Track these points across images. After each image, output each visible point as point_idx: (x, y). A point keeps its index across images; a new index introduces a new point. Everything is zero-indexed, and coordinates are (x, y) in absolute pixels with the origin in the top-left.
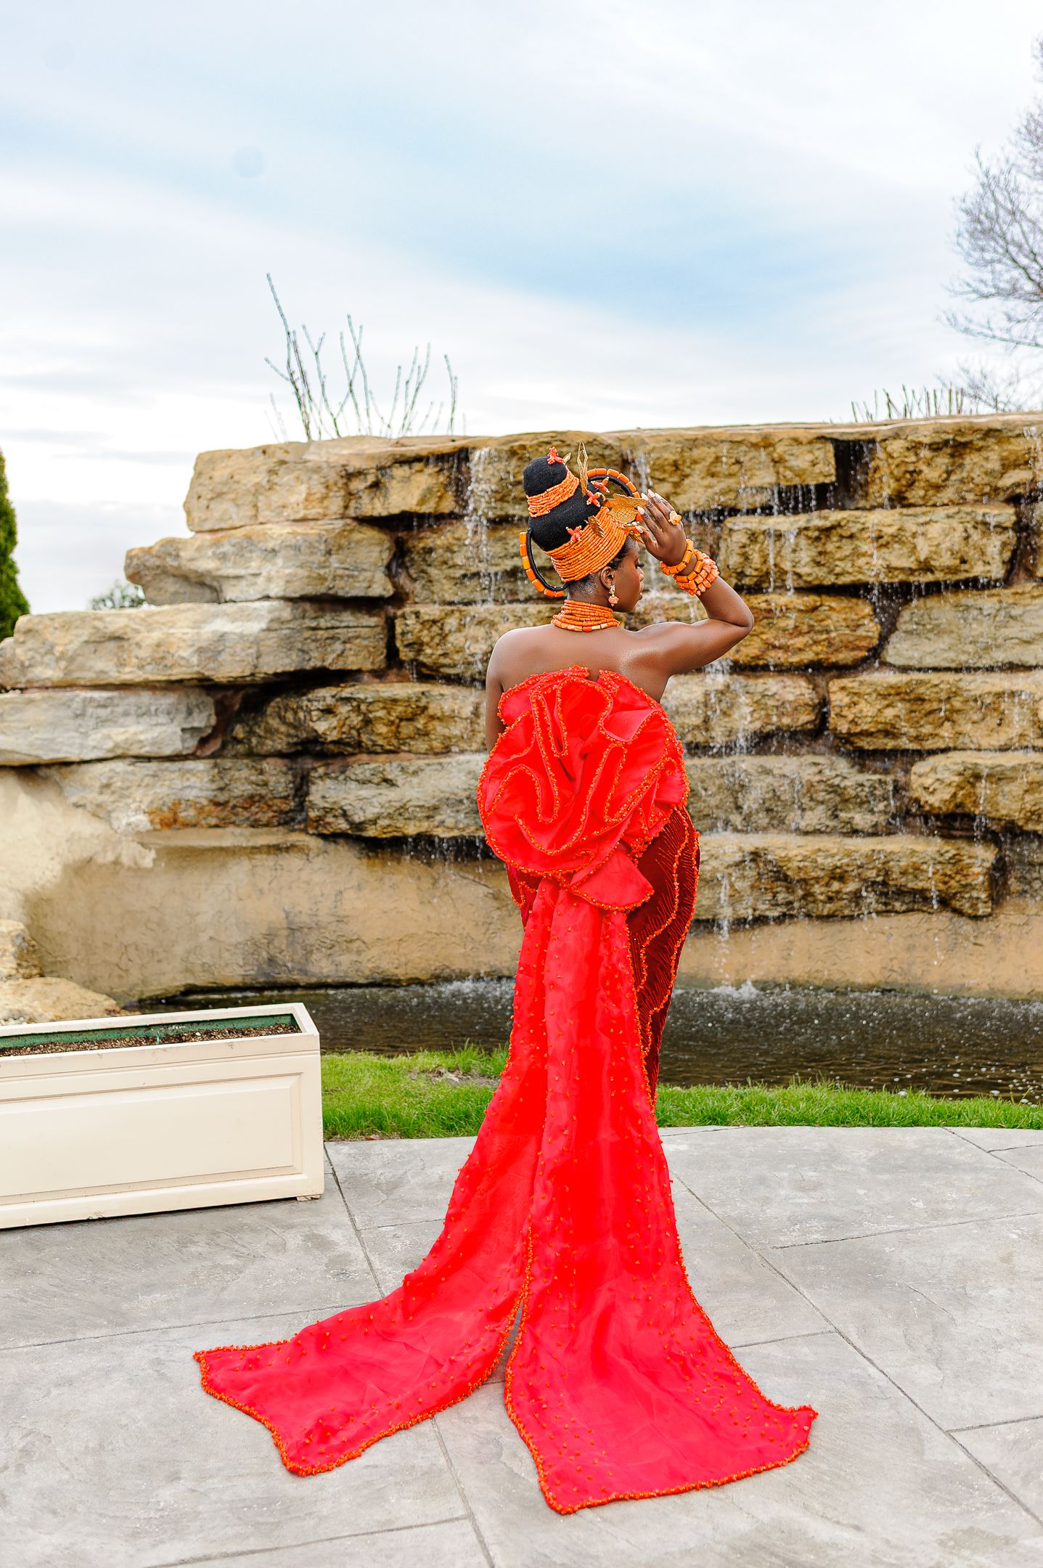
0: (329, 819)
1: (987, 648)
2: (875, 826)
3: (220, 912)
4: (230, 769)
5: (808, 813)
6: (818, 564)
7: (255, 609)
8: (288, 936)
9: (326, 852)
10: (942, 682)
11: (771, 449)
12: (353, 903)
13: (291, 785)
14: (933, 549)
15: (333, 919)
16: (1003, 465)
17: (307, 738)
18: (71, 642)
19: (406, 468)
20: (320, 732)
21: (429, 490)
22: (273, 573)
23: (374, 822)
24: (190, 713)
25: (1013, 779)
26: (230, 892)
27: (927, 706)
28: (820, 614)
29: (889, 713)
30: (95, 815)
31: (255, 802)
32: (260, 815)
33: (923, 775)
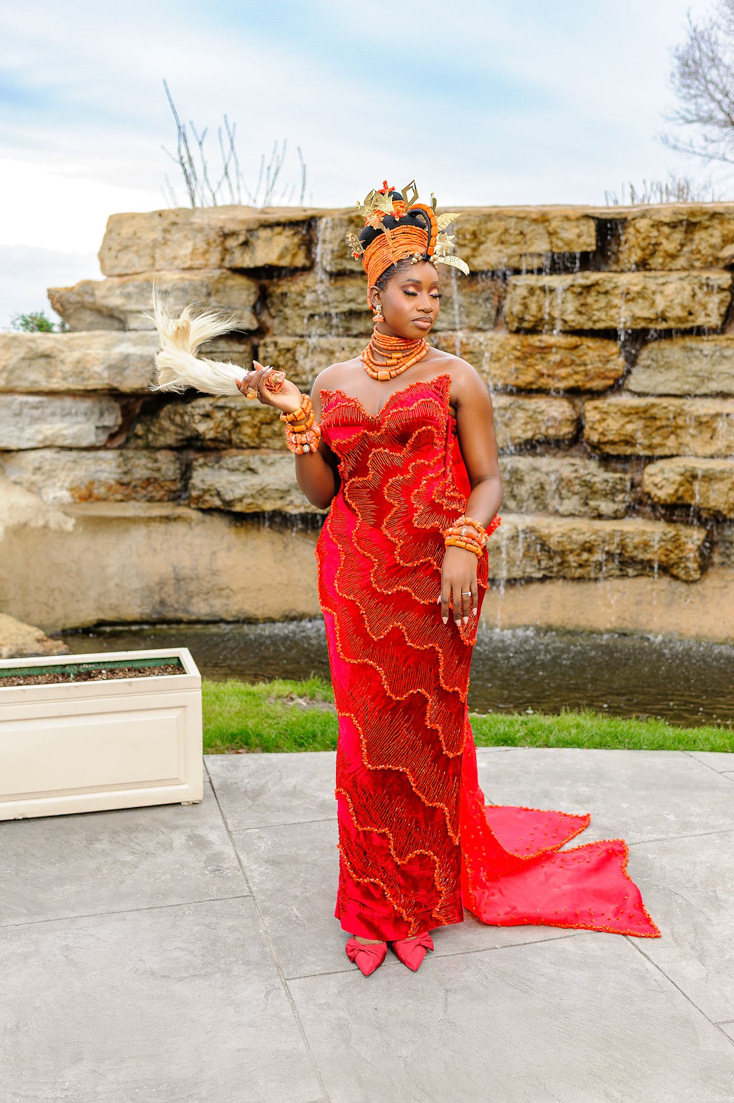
0: (207, 497)
1: (705, 380)
2: (616, 512)
3: (124, 565)
4: (132, 458)
5: (566, 502)
6: (580, 313)
7: (152, 337)
8: (174, 585)
9: (204, 522)
10: (670, 405)
11: (547, 224)
12: (224, 560)
13: (178, 471)
14: (668, 304)
15: (209, 572)
16: (724, 241)
17: (190, 436)
18: (11, 358)
19: (269, 230)
20: (200, 432)
21: (286, 249)
23: (241, 500)
24: (102, 414)
25: (722, 480)
26: (131, 550)
27: (658, 423)
28: (580, 351)
29: (630, 428)
30: (29, 490)
31: (150, 483)
32: (154, 494)
33: (653, 475)
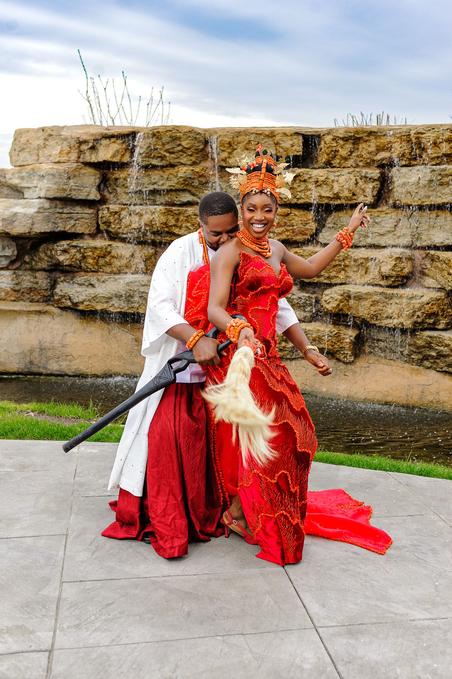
0: (63, 300)
1: (364, 237)
2: (305, 317)
3: (10, 339)
4: (21, 275)
7: (33, 202)
8: (39, 352)
9: (62, 315)
11: (274, 138)
12: (70, 339)
13: (49, 284)
14: (341, 188)
15: (60, 345)
16: (377, 149)
17: (55, 263)
19: (108, 140)
20: (60, 261)
21: (118, 151)
22: (42, 187)
23: (82, 303)
24: (4, 249)
25: (367, 299)
26: (16, 330)
28: (290, 217)
31: (32, 291)
32: (34, 297)
33: (328, 295)
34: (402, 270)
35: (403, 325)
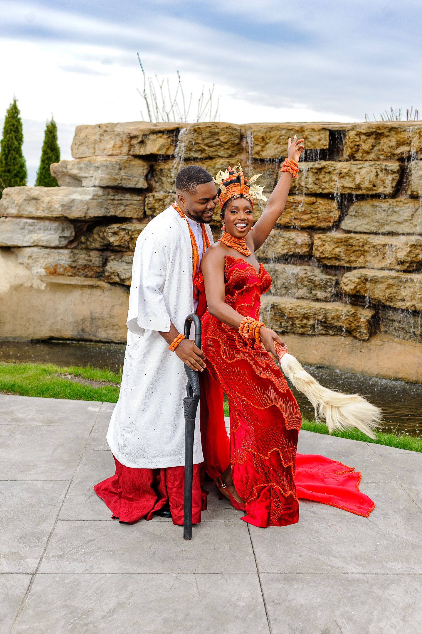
0: (113, 277)
1: (383, 225)
2: (326, 297)
3: (66, 309)
4: (78, 254)
5: (300, 290)
6: (315, 184)
7: (88, 190)
8: (90, 321)
9: (111, 289)
10: (361, 238)
11: (303, 133)
12: (117, 310)
13: (101, 262)
14: (362, 180)
15: (108, 316)
16: (397, 144)
17: (107, 244)
18: (20, 199)
19: (155, 135)
20: (111, 242)
21: (163, 145)
22: (97, 176)
24: (63, 230)
25: (382, 282)
26: (72, 302)
27: (354, 248)
28: (315, 206)
29: (337, 250)
30: (27, 268)
31: (87, 268)
32: (88, 273)
33: (346, 278)
34: (416, 256)
35: (415, 307)
